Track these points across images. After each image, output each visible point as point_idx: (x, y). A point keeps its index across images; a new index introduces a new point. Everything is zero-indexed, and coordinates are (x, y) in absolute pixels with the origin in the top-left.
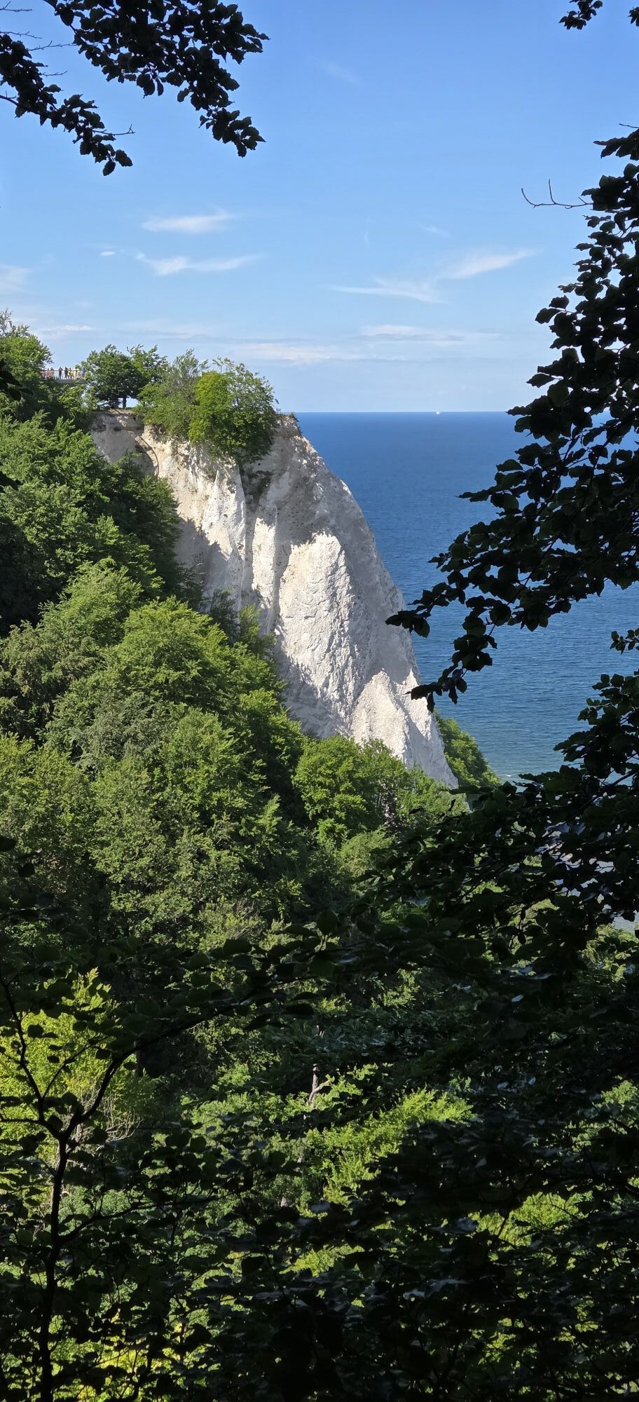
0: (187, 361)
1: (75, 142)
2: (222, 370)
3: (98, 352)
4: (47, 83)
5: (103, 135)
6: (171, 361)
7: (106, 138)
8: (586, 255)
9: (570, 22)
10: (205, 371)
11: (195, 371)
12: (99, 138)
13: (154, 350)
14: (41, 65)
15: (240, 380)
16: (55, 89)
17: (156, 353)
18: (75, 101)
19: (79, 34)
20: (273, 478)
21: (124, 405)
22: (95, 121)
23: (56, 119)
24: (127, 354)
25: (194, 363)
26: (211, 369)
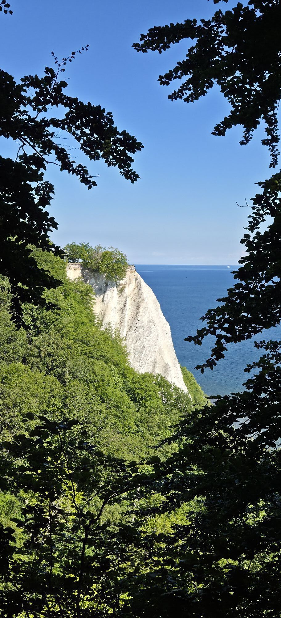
0: (99, 247)
1: (79, 179)
2: (111, 250)
3: (70, 244)
4: (71, 160)
5: (88, 177)
6: (93, 248)
7: (89, 178)
8: (251, 219)
9: (242, 143)
10: (105, 251)
11: (101, 251)
12: (87, 178)
13: (89, 243)
14: (69, 155)
15: (116, 254)
16: (74, 162)
17: (89, 244)
18: (80, 166)
19: (82, 145)
20: (127, 286)
21: (78, 261)
22: (86, 172)
23: (74, 171)
24: (79, 245)
25: (101, 248)
26: (107, 250)
